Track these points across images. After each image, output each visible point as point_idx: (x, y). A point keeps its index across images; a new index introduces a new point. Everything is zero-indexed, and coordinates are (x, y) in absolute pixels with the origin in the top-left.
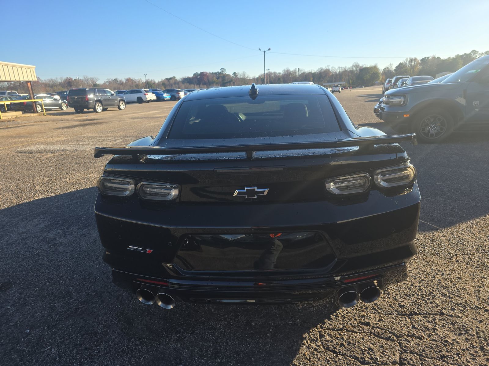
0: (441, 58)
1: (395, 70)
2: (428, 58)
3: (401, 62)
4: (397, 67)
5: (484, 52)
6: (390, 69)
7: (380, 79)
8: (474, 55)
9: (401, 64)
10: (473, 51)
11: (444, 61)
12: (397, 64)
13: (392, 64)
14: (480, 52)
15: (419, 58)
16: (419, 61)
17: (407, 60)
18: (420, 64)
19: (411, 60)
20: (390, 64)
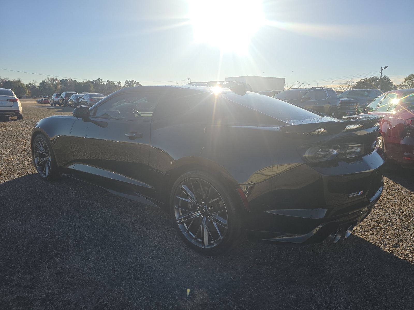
0: (76, 81)
1: (39, 86)
2: (66, 79)
3: (44, 80)
4: (41, 84)
5: (106, 80)
6: (34, 85)
7: (27, 93)
8: (100, 82)
9: (43, 82)
10: (99, 79)
11: (79, 84)
12: (41, 82)
13: (36, 81)
14: (103, 80)
15: (59, 79)
16: (59, 81)
17: (48, 79)
18: (61, 84)
19: (52, 80)
20: (34, 81)
